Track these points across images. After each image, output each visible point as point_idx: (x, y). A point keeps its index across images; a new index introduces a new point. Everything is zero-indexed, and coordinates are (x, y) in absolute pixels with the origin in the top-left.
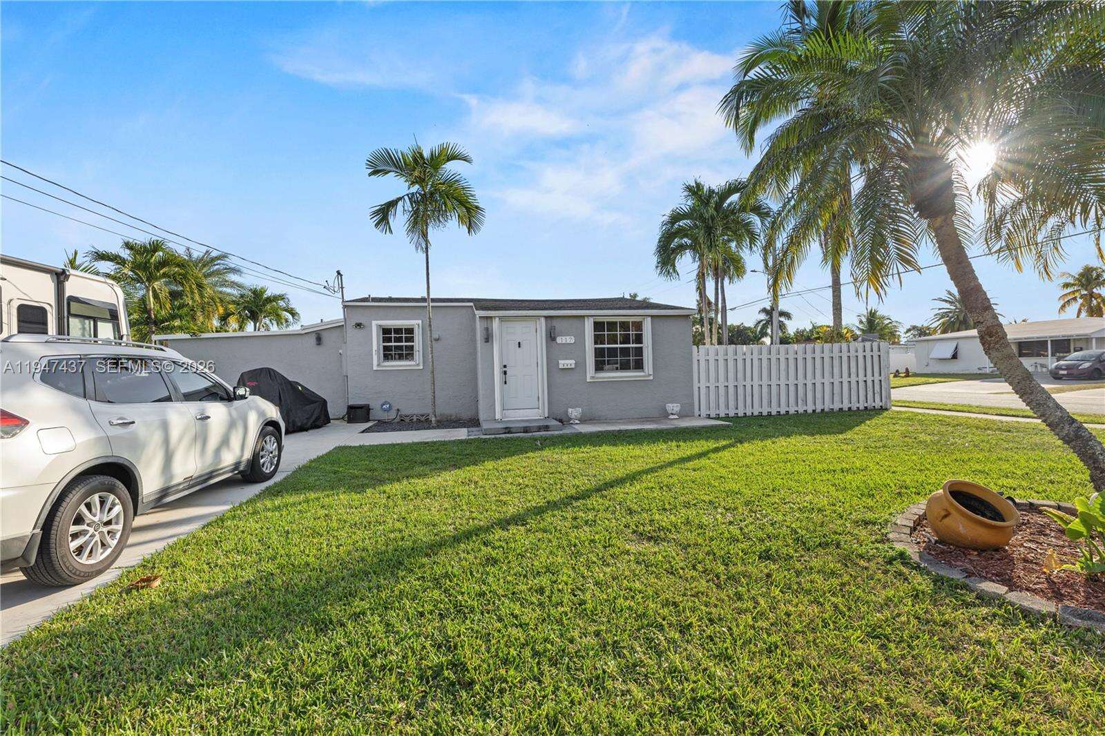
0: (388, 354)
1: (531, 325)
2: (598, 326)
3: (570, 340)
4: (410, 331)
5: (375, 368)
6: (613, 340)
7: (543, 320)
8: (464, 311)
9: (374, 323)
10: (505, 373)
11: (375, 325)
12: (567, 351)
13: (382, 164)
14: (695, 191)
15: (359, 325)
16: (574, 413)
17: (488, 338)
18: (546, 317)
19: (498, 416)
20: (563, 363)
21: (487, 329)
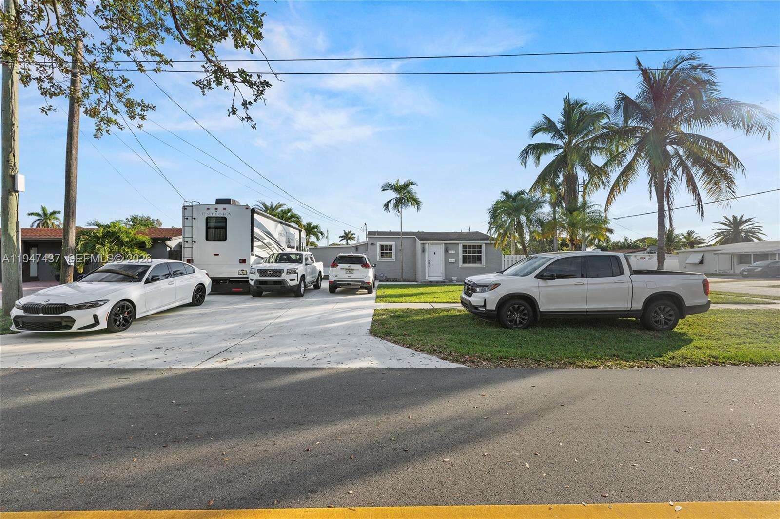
0: (382, 255)
1: (439, 246)
2: (464, 247)
3: (453, 252)
4: (391, 246)
5: (378, 260)
6: (470, 252)
7: (443, 244)
8: (412, 239)
9: (378, 243)
10: (429, 263)
11: (378, 244)
12: (452, 256)
13: (387, 187)
14: (506, 194)
15: (373, 244)
16: (454, 278)
17: (423, 251)
18: (445, 244)
19: (426, 279)
20: (450, 260)
21: (423, 248)
